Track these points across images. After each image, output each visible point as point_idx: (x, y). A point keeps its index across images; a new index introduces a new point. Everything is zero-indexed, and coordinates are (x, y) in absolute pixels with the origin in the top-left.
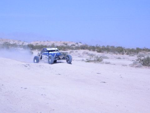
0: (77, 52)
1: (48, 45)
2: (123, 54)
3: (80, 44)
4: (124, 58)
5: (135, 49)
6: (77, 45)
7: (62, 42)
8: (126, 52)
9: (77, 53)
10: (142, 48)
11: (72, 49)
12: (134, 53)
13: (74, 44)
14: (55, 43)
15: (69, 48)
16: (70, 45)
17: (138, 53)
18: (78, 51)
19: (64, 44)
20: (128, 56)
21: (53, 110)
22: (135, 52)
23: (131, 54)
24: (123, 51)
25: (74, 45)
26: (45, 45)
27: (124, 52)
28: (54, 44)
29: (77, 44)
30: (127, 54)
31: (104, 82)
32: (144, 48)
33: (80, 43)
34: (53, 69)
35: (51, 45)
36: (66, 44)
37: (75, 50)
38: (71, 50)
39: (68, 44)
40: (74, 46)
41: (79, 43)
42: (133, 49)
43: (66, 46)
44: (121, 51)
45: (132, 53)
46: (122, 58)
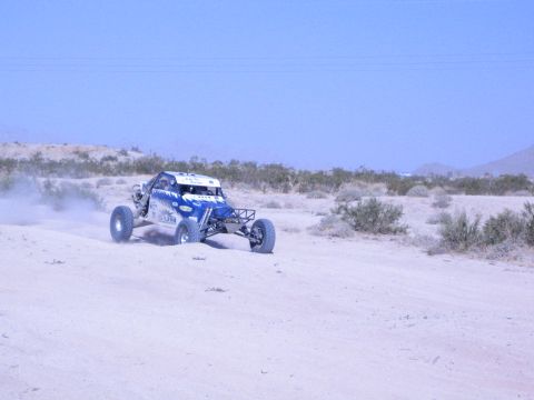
0: (122, 182)
1: (18, 158)
2: (286, 190)
3: (134, 156)
4: (289, 206)
5: (331, 174)
6: (122, 159)
7: (70, 148)
8: (296, 182)
9: (123, 186)
10: (353, 170)
11: (107, 171)
12: (323, 186)
13: (114, 154)
14: (44, 150)
15: (95, 168)
16: (97, 156)
17: (338, 185)
18: (125, 178)
19: (77, 153)
20: (304, 196)
21: (35, 389)
22: (327, 183)
23: (313, 189)
24: (287, 180)
25: (111, 158)
26: (6, 157)
27: (290, 184)
28: (39, 154)
29: (124, 153)
30: (302, 190)
31: (219, 290)
32: (361, 171)
33: (135, 150)
34: (34, 242)
35: (28, 158)
36: (85, 156)
37: (115, 175)
38: (101, 177)
39: (91, 156)
40: (111, 163)
41: (129, 152)
42: (321, 173)
43: (83, 161)
44: (280, 181)
45: (317, 185)
46: (282, 204)
